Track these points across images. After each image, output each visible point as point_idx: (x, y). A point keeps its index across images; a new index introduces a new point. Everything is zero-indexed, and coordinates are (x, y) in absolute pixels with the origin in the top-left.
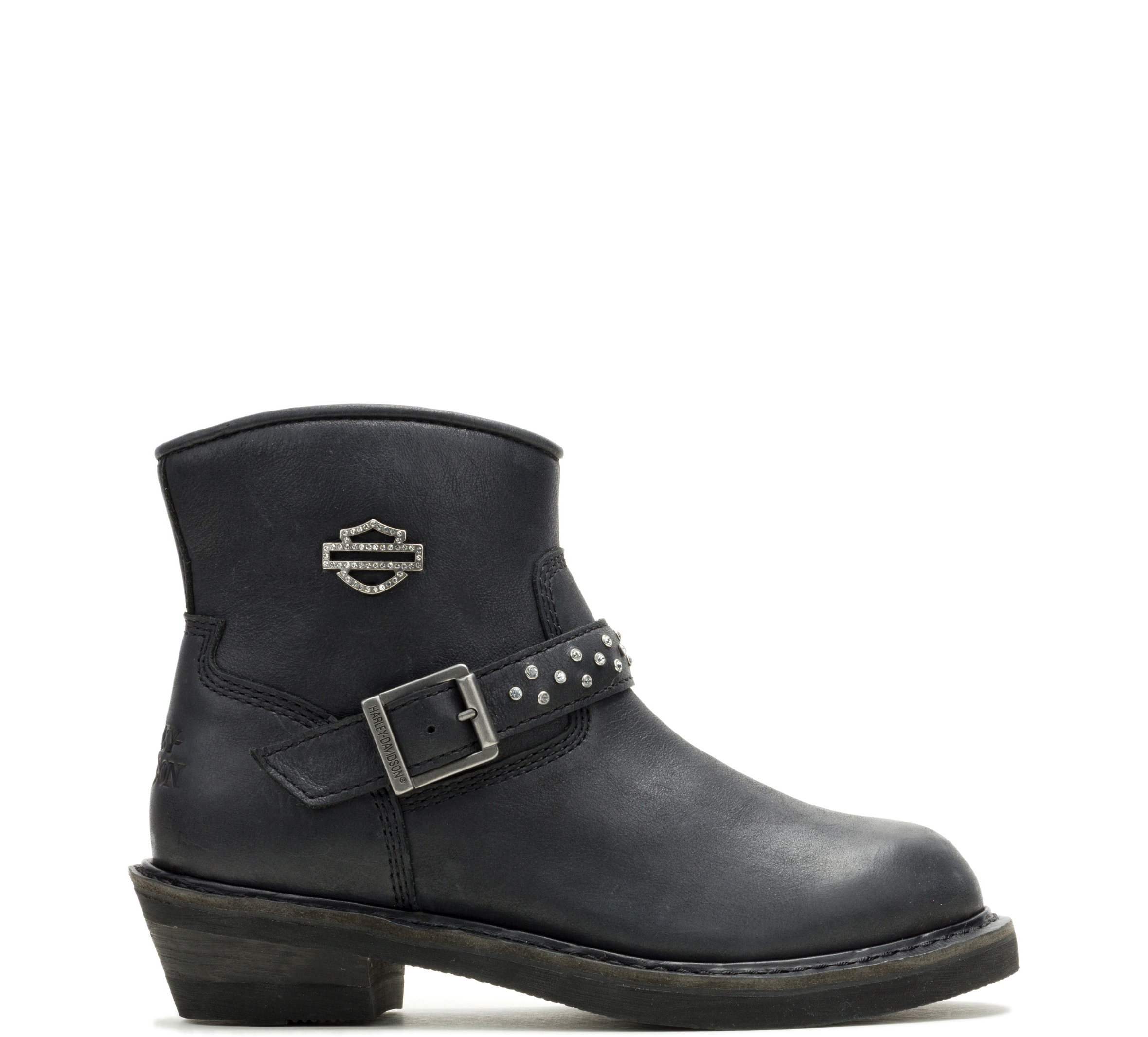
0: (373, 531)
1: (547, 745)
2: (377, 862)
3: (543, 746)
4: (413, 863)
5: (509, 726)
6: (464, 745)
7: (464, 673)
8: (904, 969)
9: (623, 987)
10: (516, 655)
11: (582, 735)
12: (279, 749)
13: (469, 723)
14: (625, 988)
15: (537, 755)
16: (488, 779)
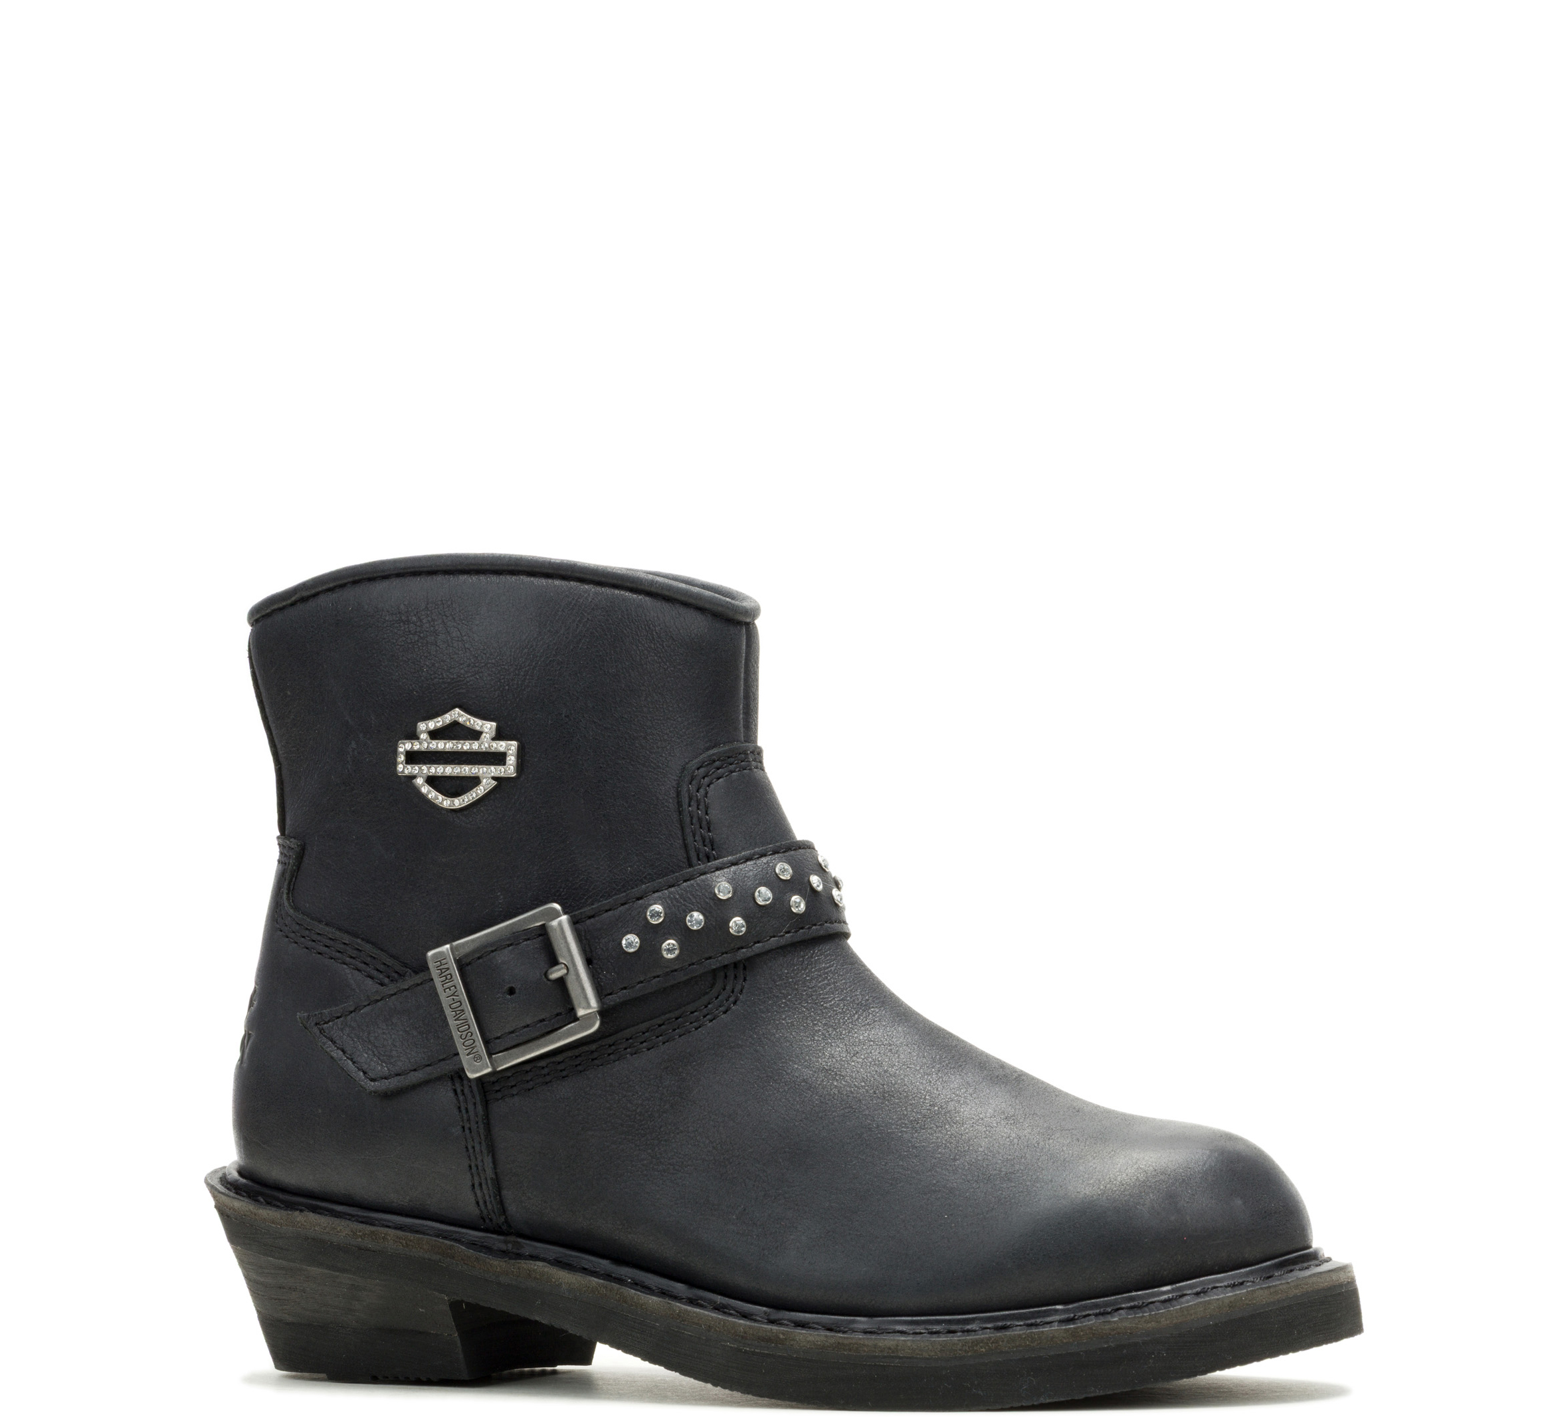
0: (455, 724)
1: (677, 1013)
2: (454, 1167)
3: (672, 1015)
4: (498, 1171)
5: (622, 986)
6: (555, 1013)
7: (556, 915)
8: (1119, 1333)
9: (728, 1346)
10: (636, 891)
11: (732, 999)
12: (339, 1015)
13: (561, 981)
14: (731, 1347)
15: (663, 1027)
16: (596, 1059)
